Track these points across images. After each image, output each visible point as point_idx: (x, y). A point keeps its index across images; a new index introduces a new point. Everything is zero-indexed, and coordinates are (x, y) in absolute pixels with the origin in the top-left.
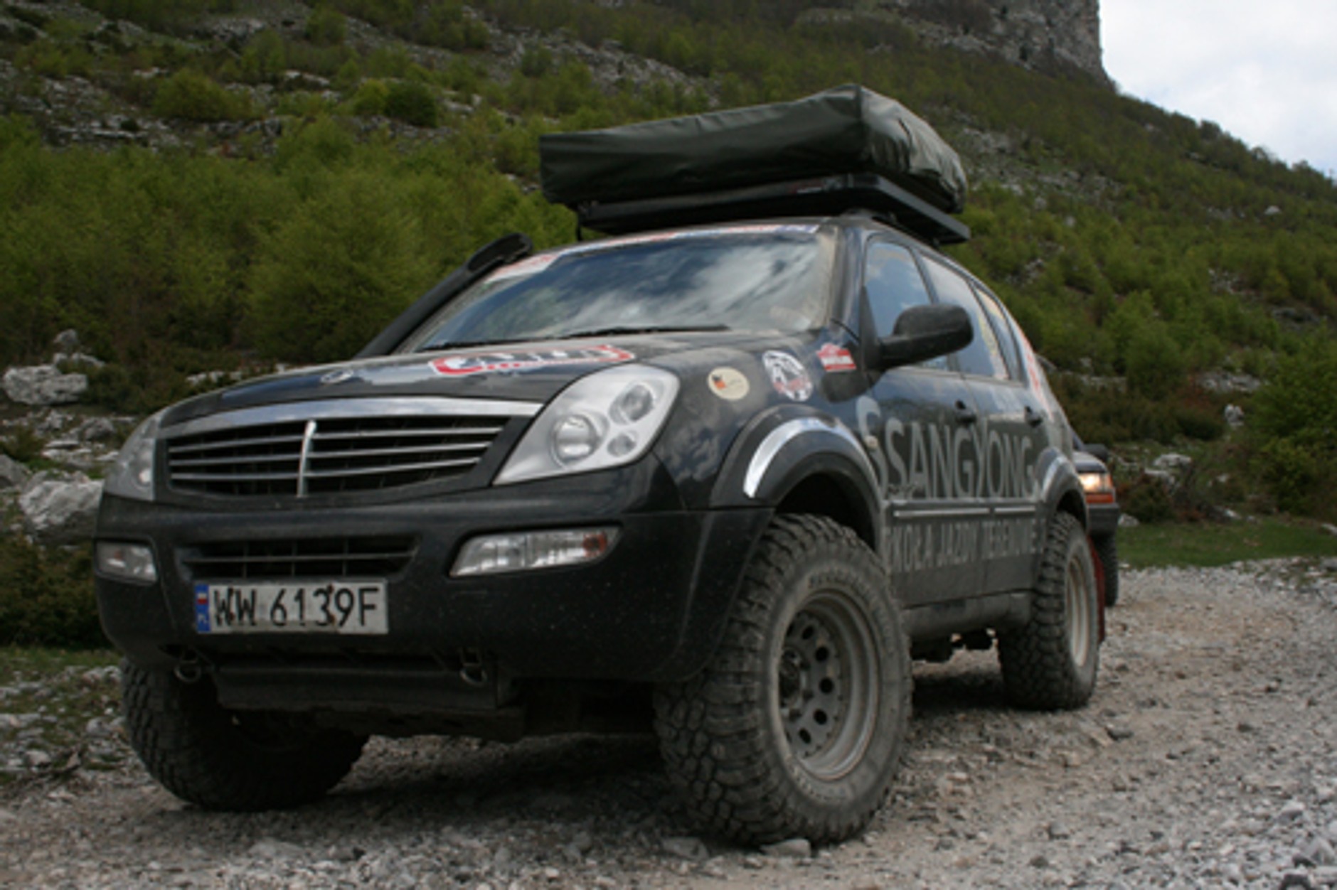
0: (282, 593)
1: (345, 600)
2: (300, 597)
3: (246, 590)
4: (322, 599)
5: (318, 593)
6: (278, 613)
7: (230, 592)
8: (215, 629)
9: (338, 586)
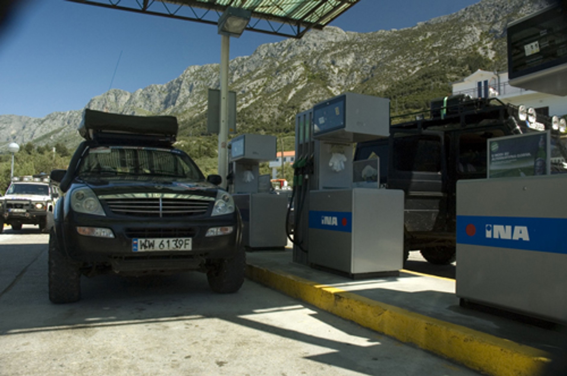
0: (163, 241)
1: (181, 242)
2: (168, 242)
3: (151, 240)
4: (174, 242)
5: (173, 241)
6: (162, 246)
7: (146, 241)
8: (139, 250)
9: (179, 239)
